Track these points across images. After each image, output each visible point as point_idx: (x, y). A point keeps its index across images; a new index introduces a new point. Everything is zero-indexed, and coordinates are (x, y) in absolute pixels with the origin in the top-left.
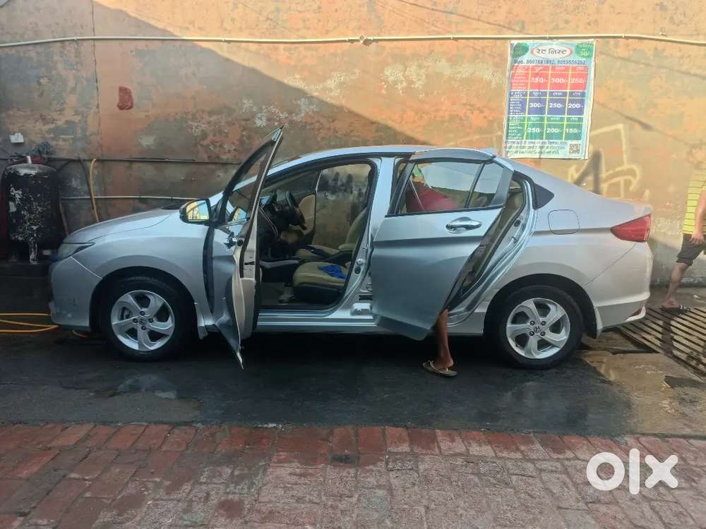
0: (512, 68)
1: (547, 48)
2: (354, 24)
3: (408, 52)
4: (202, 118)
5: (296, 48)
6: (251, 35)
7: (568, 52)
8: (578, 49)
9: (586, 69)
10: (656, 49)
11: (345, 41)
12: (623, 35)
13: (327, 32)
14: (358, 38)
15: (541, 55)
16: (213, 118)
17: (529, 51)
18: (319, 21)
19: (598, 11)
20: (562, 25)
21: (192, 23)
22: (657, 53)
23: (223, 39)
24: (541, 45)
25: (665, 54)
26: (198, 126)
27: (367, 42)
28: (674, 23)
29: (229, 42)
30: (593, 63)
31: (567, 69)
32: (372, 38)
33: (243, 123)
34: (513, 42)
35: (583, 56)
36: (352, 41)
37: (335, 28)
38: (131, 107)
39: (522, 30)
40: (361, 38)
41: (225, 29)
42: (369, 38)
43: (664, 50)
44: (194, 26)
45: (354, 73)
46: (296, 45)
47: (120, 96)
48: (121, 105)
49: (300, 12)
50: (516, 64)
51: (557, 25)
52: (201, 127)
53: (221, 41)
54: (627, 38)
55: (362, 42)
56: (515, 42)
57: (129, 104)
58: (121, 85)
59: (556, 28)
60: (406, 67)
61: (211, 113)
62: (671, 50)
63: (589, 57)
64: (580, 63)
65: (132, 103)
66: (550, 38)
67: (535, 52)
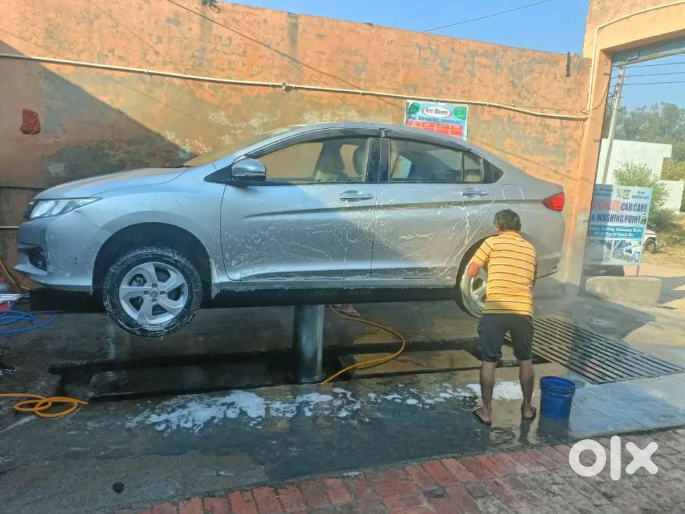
0: (407, 121)
1: (434, 108)
2: (277, 72)
3: (324, 101)
4: (120, 147)
5: (221, 87)
6: (176, 69)
7: (449, 113)
8: (456, 112)
9: (462, 128)
10: (509, 116)
11: (268, 86)
12: (488, 103)
13: (252, 76)
14: (281, 84)
15: (429, 114)
16: (132, 148)
17: (420, 110)
18: (244, 65)
19: (471, 83)
20: (445, 91)
21: (112, 51)
22: (510, 119)
23: (146, 71)
24: (429, 105)
25: (515, 120)
26: (115, 155)
27: (288, 89)
28: (521, 98)
29: (151, 74)
30: (466, 123)
31: (448, 127)
32: (293, 86)
33: (165, 154)
34: (408, 101)
35: (459, 118)
36: (274, 86)
37: (259, 73)
38: (38, 132)
39: (415, 91)
40: (284, 84)
41: (148, 61)
42: (290, 85)
43: (514, 118)
44: (113, 55)
45: (276, 116)
46: (222, 84)
47: (24, 119)
48: (25, 128)
49: (225, 53)
50: (410, 120)
51: (441, 91)
52: (119, 155)
53: (144, 73)
54: (490, 106)
55: (284, 88)
56: (411, 102)
57: (35, 129)
58: (26, 108)
59: (441, 93)
60: (322, 114)
61: (130, 143)
62: (520, 118)
63: (464, 119)
64: (458, 122)
65: (40, 128)
66: (437, 101)
67: (425, 111)
